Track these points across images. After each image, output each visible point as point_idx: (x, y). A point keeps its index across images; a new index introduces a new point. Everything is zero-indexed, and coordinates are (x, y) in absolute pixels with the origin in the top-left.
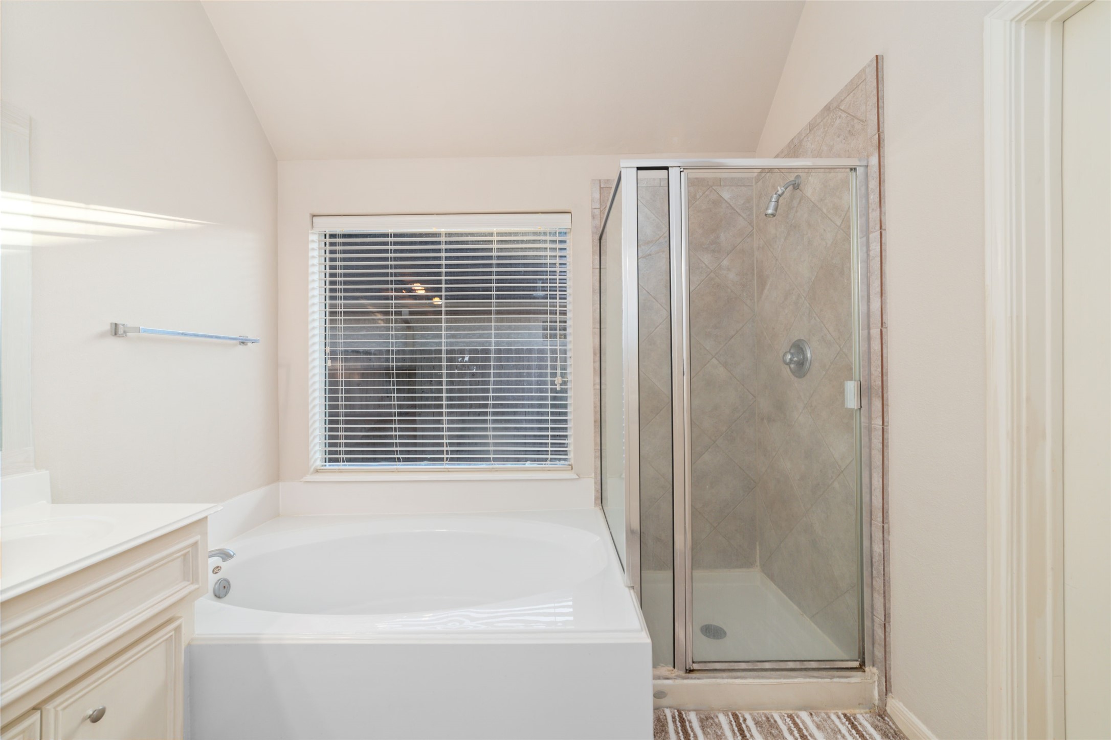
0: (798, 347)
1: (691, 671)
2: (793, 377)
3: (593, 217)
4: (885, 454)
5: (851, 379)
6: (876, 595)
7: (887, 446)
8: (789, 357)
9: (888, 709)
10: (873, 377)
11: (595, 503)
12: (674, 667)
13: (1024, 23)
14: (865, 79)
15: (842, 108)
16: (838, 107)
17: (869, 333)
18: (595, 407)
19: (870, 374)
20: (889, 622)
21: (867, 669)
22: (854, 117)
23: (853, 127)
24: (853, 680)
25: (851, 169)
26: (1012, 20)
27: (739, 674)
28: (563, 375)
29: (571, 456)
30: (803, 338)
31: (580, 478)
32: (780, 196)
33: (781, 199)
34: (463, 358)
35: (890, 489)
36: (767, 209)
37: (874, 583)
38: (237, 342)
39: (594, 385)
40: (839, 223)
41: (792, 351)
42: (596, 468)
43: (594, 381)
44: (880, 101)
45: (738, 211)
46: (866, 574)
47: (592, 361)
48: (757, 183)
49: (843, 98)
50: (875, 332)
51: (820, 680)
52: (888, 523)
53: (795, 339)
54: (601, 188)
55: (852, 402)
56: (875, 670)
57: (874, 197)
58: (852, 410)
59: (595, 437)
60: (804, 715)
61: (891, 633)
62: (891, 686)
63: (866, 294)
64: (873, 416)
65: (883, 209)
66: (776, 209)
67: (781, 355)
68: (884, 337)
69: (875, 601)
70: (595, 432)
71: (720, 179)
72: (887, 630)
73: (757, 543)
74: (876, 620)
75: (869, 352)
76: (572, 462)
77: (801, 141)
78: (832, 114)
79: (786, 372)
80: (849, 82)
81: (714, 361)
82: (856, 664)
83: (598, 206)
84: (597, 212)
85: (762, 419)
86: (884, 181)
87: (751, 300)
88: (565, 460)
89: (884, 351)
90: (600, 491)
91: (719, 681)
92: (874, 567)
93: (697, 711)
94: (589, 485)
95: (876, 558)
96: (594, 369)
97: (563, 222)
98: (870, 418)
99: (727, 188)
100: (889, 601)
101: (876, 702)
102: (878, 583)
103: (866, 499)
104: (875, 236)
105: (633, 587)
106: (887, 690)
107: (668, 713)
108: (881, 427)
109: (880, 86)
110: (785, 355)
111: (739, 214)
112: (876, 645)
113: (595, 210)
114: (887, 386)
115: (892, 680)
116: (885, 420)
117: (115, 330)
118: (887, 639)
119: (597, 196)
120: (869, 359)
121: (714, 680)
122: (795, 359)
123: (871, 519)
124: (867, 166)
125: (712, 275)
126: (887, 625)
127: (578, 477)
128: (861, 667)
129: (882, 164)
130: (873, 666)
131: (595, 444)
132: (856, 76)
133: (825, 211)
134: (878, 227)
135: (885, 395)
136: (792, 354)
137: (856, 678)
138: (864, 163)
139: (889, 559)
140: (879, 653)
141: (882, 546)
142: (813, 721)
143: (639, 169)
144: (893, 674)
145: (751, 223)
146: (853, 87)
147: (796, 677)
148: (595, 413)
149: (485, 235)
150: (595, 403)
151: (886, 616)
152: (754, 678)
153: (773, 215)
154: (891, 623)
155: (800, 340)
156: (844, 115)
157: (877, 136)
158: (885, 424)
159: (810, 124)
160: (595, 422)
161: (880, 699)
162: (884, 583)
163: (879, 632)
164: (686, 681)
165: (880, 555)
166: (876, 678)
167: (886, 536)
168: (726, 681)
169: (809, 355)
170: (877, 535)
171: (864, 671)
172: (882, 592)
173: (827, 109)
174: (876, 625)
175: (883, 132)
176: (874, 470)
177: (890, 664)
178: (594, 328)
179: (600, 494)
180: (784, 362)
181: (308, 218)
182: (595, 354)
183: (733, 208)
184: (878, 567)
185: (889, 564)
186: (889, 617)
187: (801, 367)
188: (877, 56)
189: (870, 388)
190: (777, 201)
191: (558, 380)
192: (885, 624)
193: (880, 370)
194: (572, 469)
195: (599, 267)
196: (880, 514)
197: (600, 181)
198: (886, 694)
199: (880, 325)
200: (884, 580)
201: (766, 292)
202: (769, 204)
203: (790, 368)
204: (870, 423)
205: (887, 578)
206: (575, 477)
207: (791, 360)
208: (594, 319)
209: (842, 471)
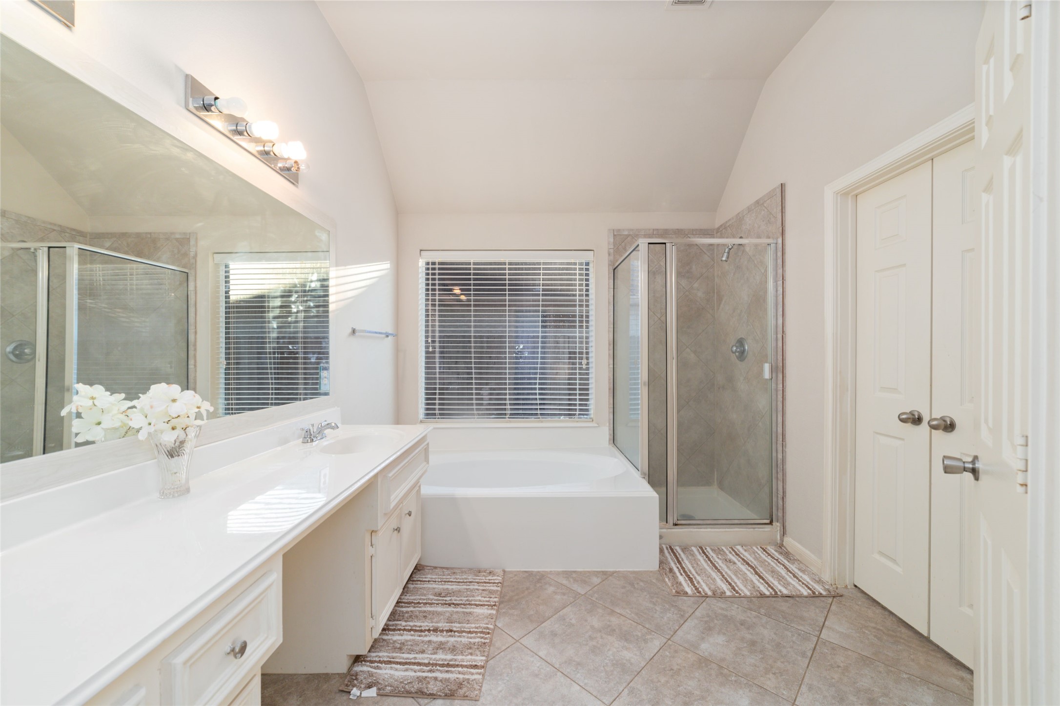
0: (741, 342)
1: (676, 525)
2: (737, 361)
3: (609, 255)
4: (784, 404)
5: (767, 363)
6: (779, 482)
7: (785, 399)
8: (735, 348)
9: (784, 543)
10: (778, 361)
11: (609, 443)
12: (667, 523)
13: (839, 194)
14: (776, 195)
15: (765, 205)
16: (763, 204)
17: (777, 337)
18: (609, 380)
19: (777, 359)
20: (785, 496)
21: (774, 524)
22: (771, 213)
23: (770, 218)
24: (766, 530)
25: (768, 244)
26: (834, 193)
27: (703, 526)
28: (587, 358)
29: (591, 412)
30: (743, 337)
31: (599, 426)
32: (730, 249)
33: (731, 251)
34: (519, 346)
35: (786, 423)
36: (722, 257)
37: (778, 476)
38: (384, 336)
39: (609, 365)
40: (763, 272)
41: (737, 345)
42: (609, 420)
43: (609, 362)
44: (783, 209)
45: (705, 251)
46: (774, 471)
47: (608, 349)
48: (717, 233)
49: (766, 200)
50: (780, 336)
51: (748, 530)
52: (785, 442)
53: (739, 337)
54: (614, 235)
55: (767, 375)
56: (778, 524)
57: (780, 261)
58: (767, 379)
59: (609, 399)
60: (739, 547)
61: (787, 503)
62: (786, 531)
63: (775, 314)
64: (779, 383)
65: (784, 269)
66: (728, 257)
67: (731, 346)
68: (784, 339)
69: (779, 485)
70: (609, 396)
71: (693, 230)
72: (784, 500)
73: (715, 470)
74: (779, 496)
75: (777, 347)
76: (592, 416)
77: (744, 216)
78: (760, 207)
79: (733, 357)
80: (767, 194)
81: (688, 350)
82: (768, 521)
83: (612, 247)
84: (612, 251)
85: (719, 388)
86: (785, 253)
87: (712, 310)
88: (586, 415)
89: (784, 347)
90: (612, 435)
91: (691, 530)
92: (778, 466)
93: (680, 546)
94: (605, 432)
95: (780, 462)
96: (609, 355)
97: (588, 256)
98: (777, 384)
99: (697, 236)
100: (786, 484)
101: (779, 542)
102: (780, 476)
103: (774, 429)
104: (780, 283)
105: (644, 478)
106: (784, 533)
107: (664, 547)
108: (782, 389)
109: (783, 201)
110: (732, 347)
111: (705, 253)
112: (779, 510)
113: (611, 250)
114: (785, 366)
115: (787, 528)
116: (784, 385)
117: (354, 331)
118: (784, 505)
119: (612, 240)
120: (777, 351)
121: (689, 530)
122: (738, 350)
123: (777, 440)
124: (777, 243)
125: (687, 293)
126: (784, 498)
127: (597, 425)
128: (771, 523)
129: (784, 244)
130: (777, 522)
131: (609, 404)
132: (772, 190)
133: (756, 262)
134: (781, 279)
135: (784, 371)
136: (737, 347)
137: (768, 528)
138: (775, 242)
139: (785, 462)
140: (780, 514)
141: (782, 454)
142: (743, 549)
143: (649, 243)
144: (787, 524)
145: (713, 260)
146: (770, 195)
147: (735, 528)
148: (609, 383)
149: (534, 264)
150: (609, 377)
151: (784, 492)
152: (711, 528)
153: (726, 261)
154: (787, 497)
155: (741, 338)
156: (766, 210)
157: (781, 228)
158: (784, 387)
159: (748, 208)
160: (609, 389)
161: (780, 540)
162: (783, 474)
163: (780, 502)
164: (673, 530)
165: (781, 459)
166: (779, 528)
167: (784, 449)
168: (696, 530)
169: (746, 348)
170: (780, 449)
171: (772, 525)
172: (782, 480)
173: (757, 202)
174: (779, 499)
175: (785, 226)
176: (778, 413)
177: (786, 519)
178: (609, 328)
179: (612, 437)
180: (732, 351)
181: (419, 251)
182: (609, 344)
183: (701, 249)
184: (780, 466)
185: (786, 464)
186: (786, 493)
187: (742, 355)
188: (782, 184)
189: (777, 367)
190: (728, 253)
191: (584, 361)
192: (783, 497)
193: (781, 357)
194: (593, 421)
195: (613, 287)
196: (781, 437)
197: (614, 230)
198: (783, 536)
199: (782, 332)
200: (783, 473)
201: (722, 306)
202: (723, 254)
203: (736, 355)
204: (777, 387)
205: (784, 472)
206: (596, 425)
207: (736, 351)
208: (609, 321)
209: (763, 416)
